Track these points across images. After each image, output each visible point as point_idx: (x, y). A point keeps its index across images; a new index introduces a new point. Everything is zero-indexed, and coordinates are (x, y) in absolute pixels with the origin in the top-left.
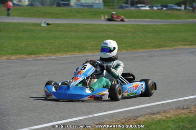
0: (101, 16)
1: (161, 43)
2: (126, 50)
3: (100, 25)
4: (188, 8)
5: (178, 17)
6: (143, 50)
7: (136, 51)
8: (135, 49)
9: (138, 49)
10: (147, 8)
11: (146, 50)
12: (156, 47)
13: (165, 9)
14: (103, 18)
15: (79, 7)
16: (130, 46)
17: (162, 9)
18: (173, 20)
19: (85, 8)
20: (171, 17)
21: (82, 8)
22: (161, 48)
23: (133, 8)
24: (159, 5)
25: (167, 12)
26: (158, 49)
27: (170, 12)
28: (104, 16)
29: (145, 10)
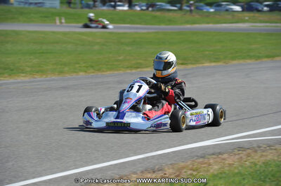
0: (55, 20)
1: (139, 61)
2: (86, 72)
3: (53, 32)
4: (185, 8)
5: (170, 21)
6: (111, 72)
7: (99, 73)
8: (99, 70)
9: (103, 71)
10: (126, 8)
11: (116, 72)
12: (131, 67)
13: (150, 9)
14: (58, 22)
15: (22, 5)
16: (92, 67)
17: (147, 9)
18: (163, 26)
19: (32, 7)
20: (161, 21)
21: (27, 6)
22: (139, 70)
23: (105, 8)
24: (144, 4)
25: (154, 13)
26: (134, 71)
27: (158, 14)
28: (60, 19)
29: (123, 11)
